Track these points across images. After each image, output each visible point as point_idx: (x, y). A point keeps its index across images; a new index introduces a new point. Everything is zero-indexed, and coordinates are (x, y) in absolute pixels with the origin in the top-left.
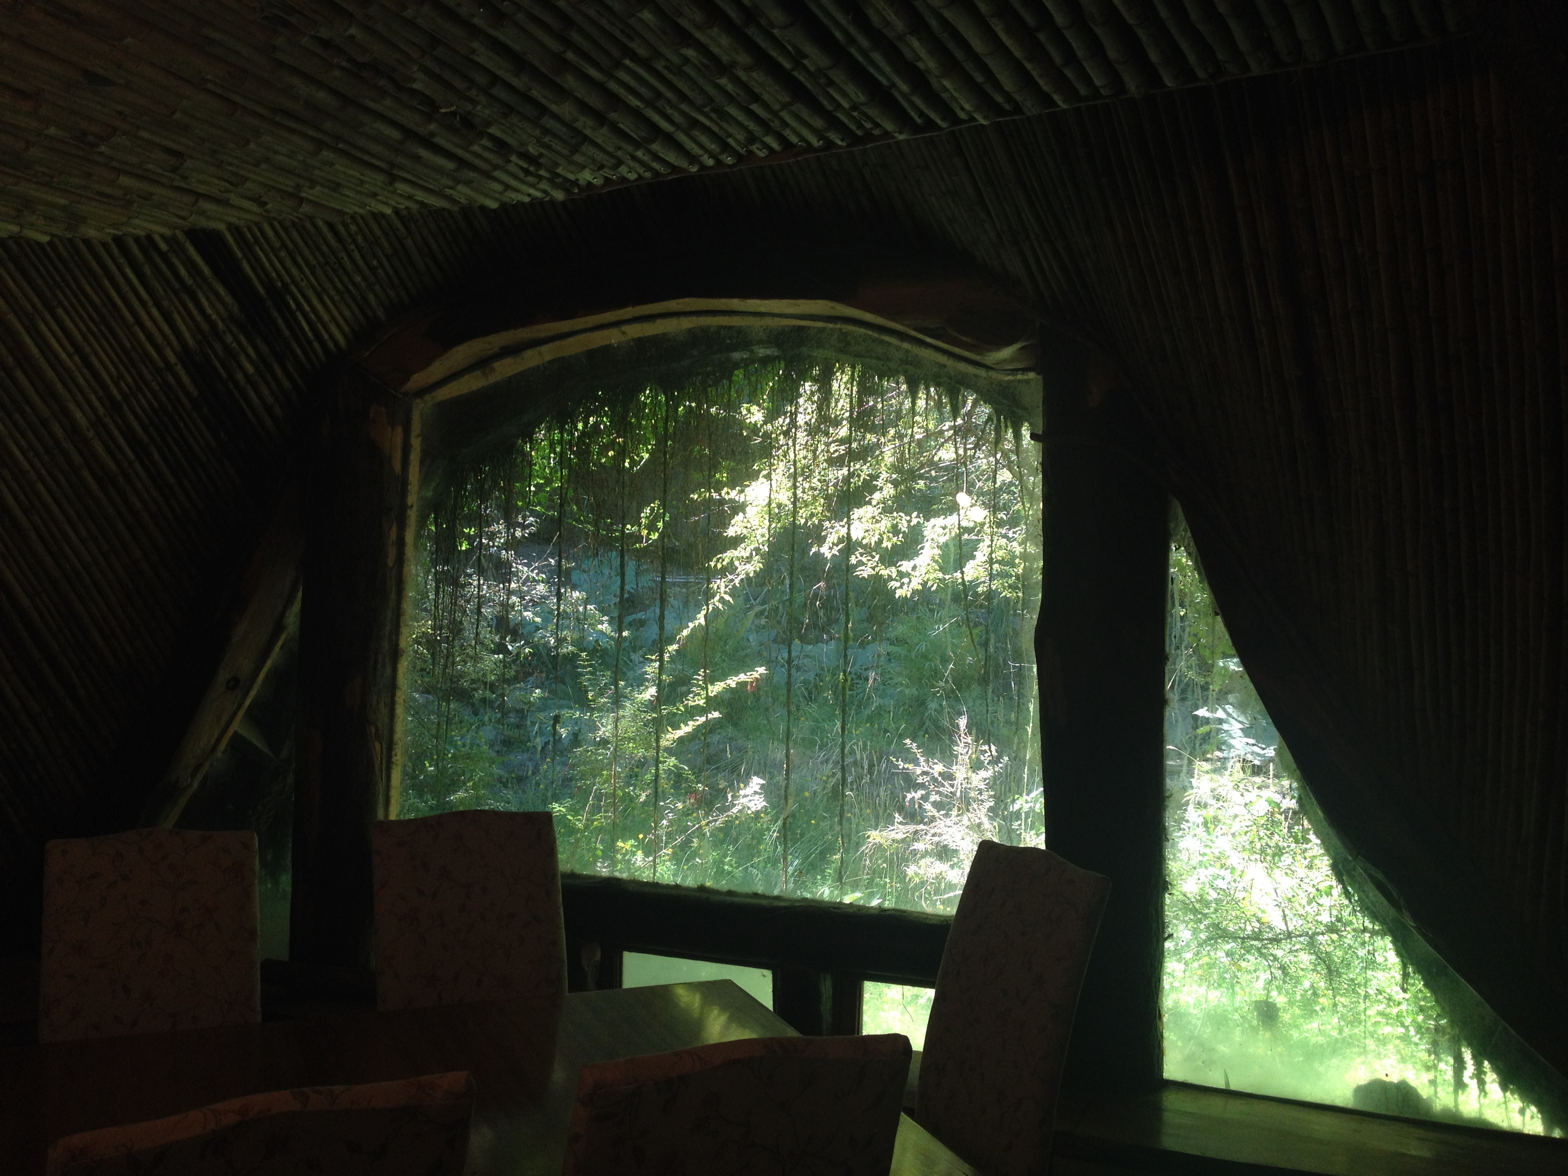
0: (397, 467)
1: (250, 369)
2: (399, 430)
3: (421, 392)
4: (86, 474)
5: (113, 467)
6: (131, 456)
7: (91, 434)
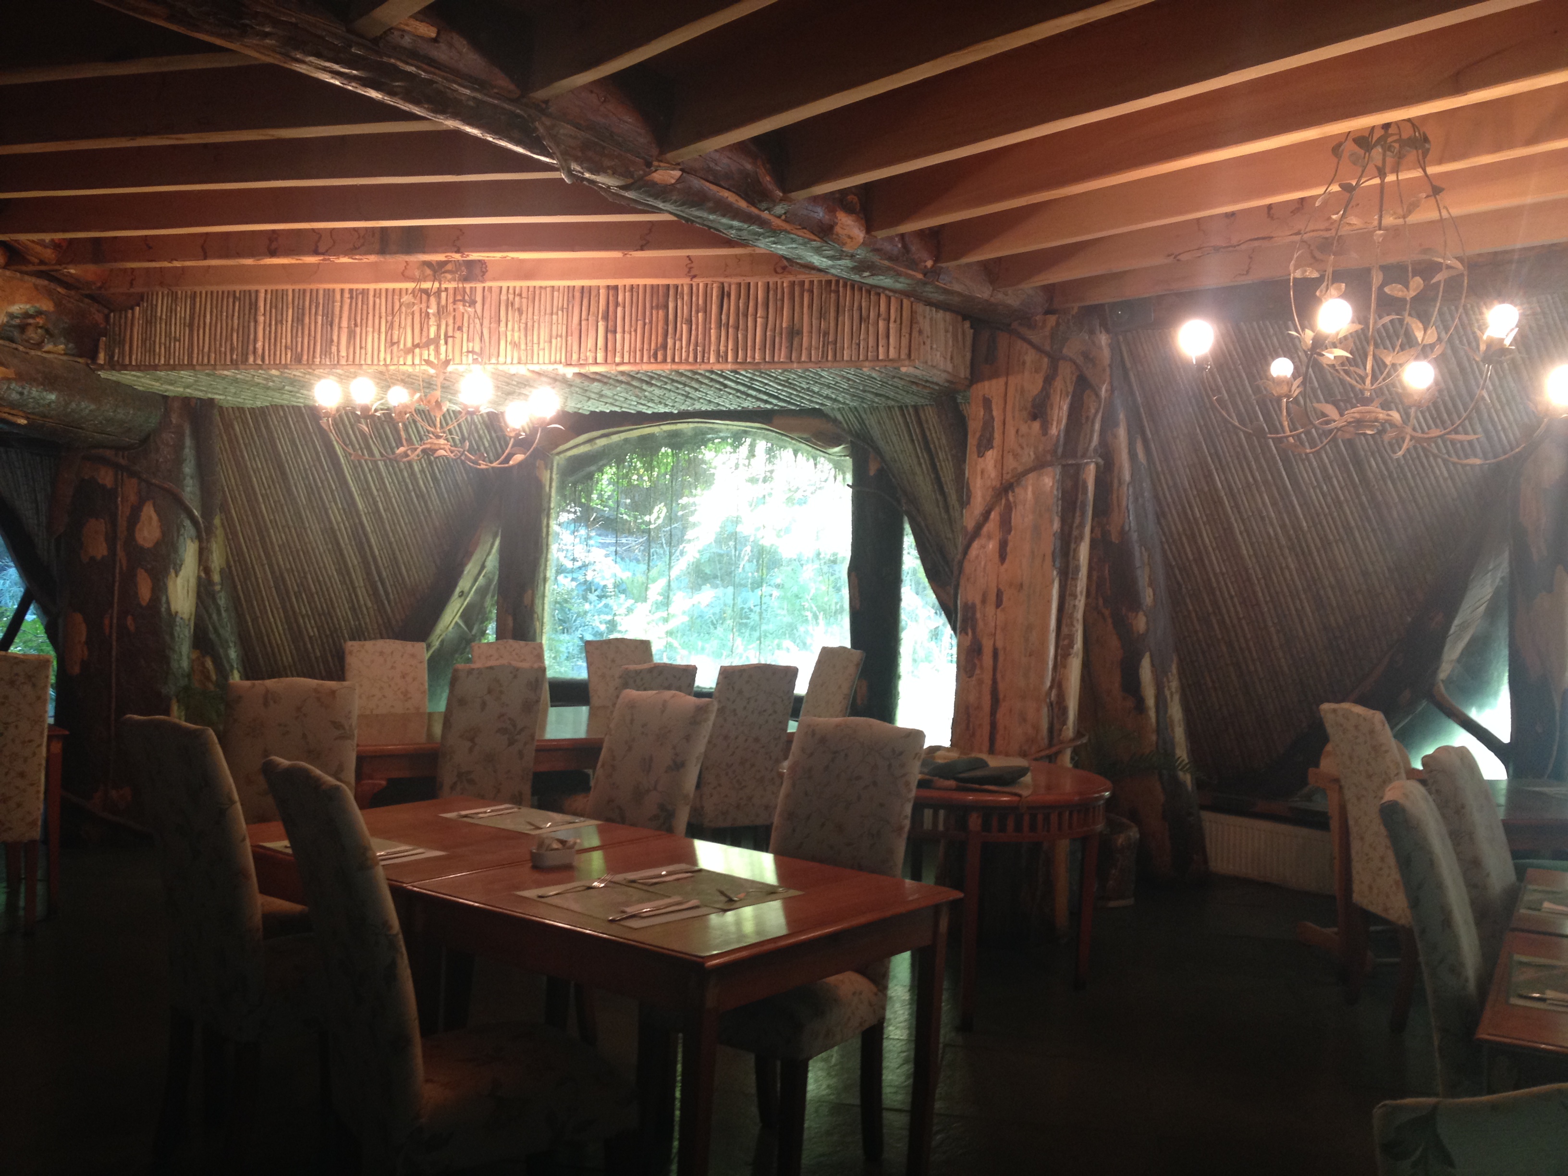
0: (547, 489)
1: (487, 444)
2: (549, 471)
3: (559, 454)
4: (413, 494)
5: (424, 489)
6: (432, 485)
7: (419, 476)
